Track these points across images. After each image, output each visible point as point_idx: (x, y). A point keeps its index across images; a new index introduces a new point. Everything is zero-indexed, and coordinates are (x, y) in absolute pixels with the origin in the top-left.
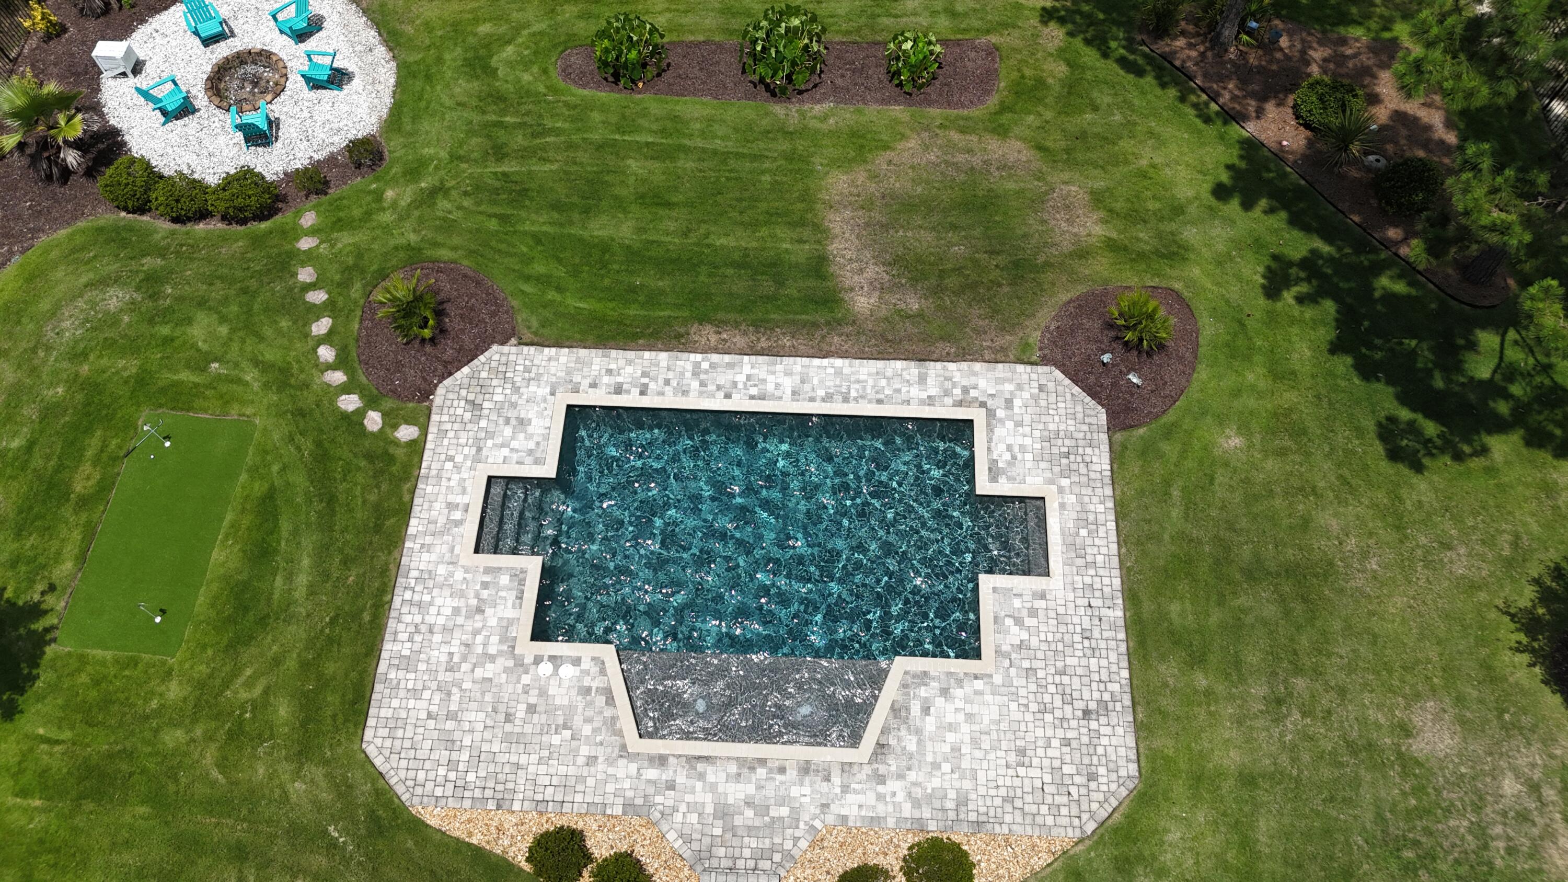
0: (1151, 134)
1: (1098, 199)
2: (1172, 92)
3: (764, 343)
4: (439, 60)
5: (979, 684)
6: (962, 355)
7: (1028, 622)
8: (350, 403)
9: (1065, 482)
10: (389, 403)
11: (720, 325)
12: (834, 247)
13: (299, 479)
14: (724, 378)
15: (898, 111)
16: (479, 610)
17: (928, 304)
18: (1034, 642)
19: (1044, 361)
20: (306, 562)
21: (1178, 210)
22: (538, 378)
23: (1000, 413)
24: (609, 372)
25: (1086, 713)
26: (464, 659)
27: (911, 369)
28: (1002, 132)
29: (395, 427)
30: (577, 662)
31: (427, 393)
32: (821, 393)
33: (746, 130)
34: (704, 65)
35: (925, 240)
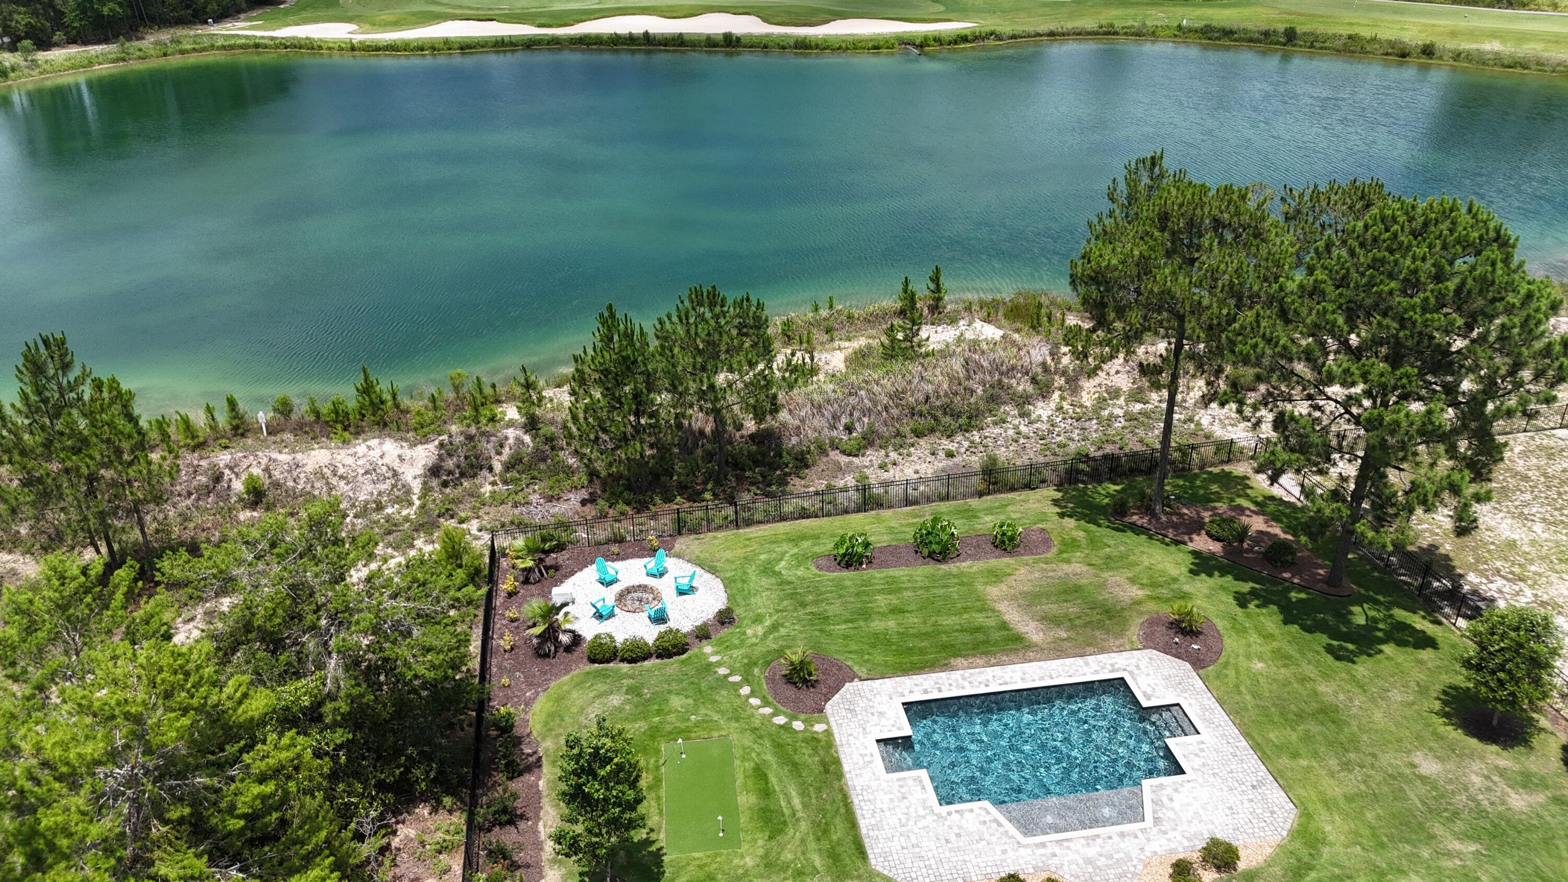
0: (1143, 552)
1: (1133, 581)
2: (1144, 537)
3: (993, 661)
4: (745, 573)
5: (1191, 784)
6: (1102, 651)
7: (1201, 754)
8: (781, 720)
9: (1186, 695)
10: (803, 716)
11: (965, 657)
12: (1007, 618)
13: (769, 757)
14: (982, 678)
15: (1007, 560)
16: (904, 798)
17: (1072, 634)
18: (1210, 762)
19: (1145, 647)
20: (794, 794)
21: (1175, 580)
22: (879, 693)
23: (1136, 672)
24: (916, 685)
25: (1253, 787)
26: (908, 820)
27: (1079, 661)
28: (1067, 561)
29: (812, 726)
30: (971, 811)
31: (821, 710)
32: (1036, 677)
33: (932, 578)
34: (892, 555)
35: (1053, 608)
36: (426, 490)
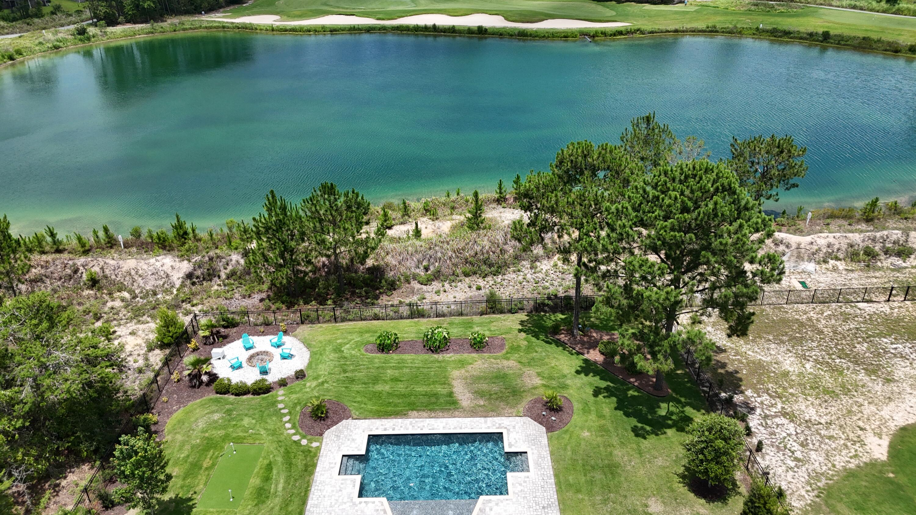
0: (555, 357)
1: (539, 374)
3: (433, 415)
4: (324, 350)
5: (509, 502)
6: (499, 415)
7: (523, 484)
8: (296, 438)
9: (534, 447)
10: (309, 437)
11: (418, 411)
12: (454, 390)
15: (475, 355)
16: (340, 491)
17: (486, 403)
18: (526, 490)
19: (524, 416)
22: (358, 428)
23: (512, 430)
24: (382, 425)
25: (544, 507)
26: (336, 504)
27: (482, 420)
28: (508, 359)
29: (312, 443)
30: (374, 502)
31: (322, 434)
32: (453, 427)
33: (425, 362)
34: (411, 346)
35: (484, 386)
36: (183, 285)
